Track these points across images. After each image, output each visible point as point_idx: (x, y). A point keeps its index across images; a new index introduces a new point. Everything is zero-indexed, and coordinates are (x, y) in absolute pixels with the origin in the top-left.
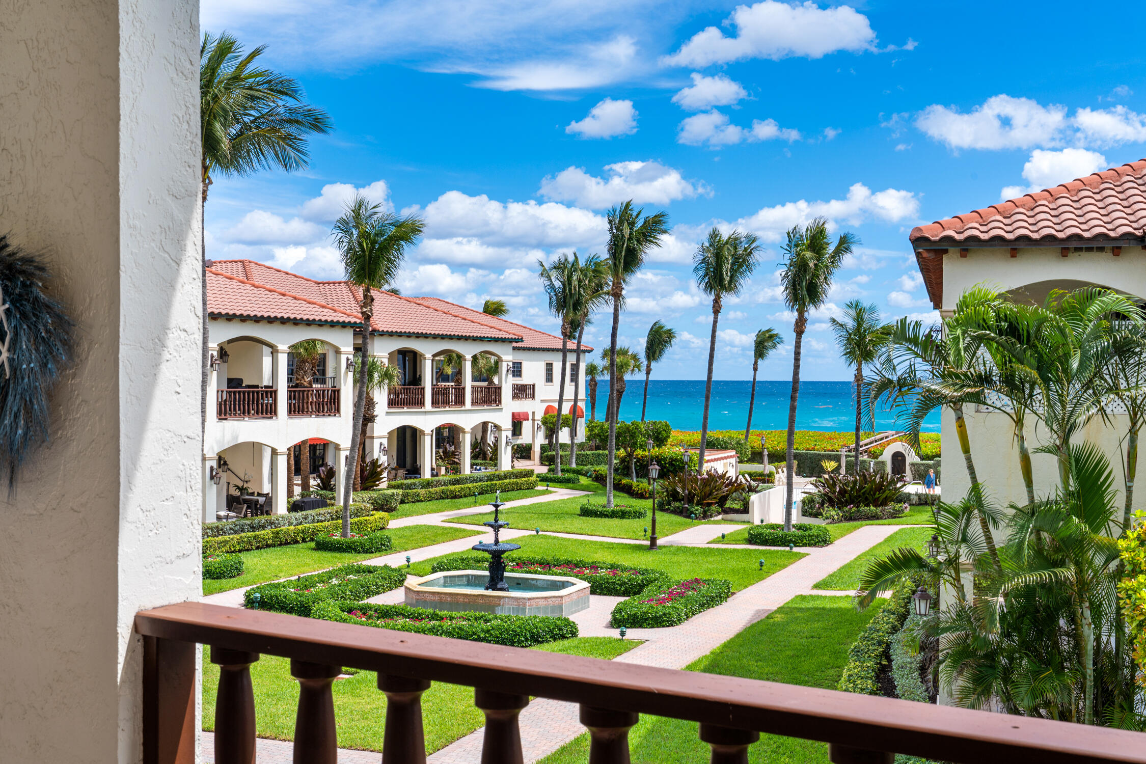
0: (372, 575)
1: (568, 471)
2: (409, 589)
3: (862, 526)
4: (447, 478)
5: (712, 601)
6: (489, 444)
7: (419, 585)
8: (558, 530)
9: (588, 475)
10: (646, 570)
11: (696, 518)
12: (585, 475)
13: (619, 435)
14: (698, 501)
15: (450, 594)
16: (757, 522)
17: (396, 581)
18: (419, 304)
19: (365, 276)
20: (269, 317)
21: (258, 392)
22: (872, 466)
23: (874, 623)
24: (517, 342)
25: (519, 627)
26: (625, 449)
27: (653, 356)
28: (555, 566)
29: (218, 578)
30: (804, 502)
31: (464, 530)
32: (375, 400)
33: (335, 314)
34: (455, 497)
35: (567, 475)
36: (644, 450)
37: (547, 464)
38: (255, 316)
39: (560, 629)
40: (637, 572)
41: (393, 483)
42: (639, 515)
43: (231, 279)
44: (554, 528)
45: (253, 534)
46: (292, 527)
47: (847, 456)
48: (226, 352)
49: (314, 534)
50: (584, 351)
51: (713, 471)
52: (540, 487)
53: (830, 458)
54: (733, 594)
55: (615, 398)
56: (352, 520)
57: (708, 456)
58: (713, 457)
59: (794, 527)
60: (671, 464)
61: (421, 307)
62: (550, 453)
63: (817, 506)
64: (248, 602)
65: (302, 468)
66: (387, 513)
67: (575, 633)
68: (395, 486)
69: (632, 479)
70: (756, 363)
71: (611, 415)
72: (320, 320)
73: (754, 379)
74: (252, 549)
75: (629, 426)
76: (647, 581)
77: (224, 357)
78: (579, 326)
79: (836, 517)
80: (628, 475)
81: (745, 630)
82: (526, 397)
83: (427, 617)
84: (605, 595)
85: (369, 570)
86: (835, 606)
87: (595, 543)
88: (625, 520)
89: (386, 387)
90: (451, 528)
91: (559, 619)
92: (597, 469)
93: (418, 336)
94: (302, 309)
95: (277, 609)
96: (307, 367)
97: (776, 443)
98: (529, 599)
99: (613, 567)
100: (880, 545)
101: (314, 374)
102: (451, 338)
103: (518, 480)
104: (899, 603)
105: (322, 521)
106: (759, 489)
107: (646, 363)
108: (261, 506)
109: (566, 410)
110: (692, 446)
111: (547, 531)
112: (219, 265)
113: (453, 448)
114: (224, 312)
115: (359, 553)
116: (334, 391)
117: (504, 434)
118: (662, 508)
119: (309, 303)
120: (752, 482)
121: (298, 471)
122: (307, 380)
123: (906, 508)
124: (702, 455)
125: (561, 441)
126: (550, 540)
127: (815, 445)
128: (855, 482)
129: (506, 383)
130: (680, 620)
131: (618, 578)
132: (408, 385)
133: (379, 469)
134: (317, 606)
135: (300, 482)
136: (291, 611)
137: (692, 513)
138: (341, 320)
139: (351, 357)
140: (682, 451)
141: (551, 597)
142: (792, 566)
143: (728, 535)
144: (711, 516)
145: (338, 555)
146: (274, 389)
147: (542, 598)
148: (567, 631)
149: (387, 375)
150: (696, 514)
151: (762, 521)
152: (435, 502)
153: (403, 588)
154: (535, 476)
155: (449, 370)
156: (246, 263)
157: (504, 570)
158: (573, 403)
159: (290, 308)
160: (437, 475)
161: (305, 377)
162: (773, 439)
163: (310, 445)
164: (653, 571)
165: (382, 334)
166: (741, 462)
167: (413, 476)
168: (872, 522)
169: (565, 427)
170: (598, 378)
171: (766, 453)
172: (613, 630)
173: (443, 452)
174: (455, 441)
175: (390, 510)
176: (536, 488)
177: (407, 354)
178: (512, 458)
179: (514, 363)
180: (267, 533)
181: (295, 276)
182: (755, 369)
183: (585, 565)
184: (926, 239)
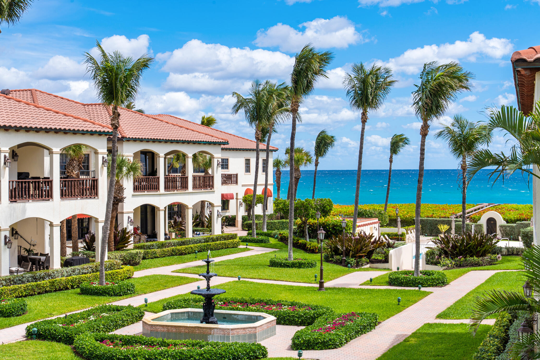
0: (119, 313)
1: (261, 234)
2: (146, 323)
3: (469, 271)
4: (176, 241)
5: (364, 329)
6: (206, 217)
7: (152, 320)
8: (254, 277)
9: (275, 237)
10: (317, 306)
11: (352, 267)
12: (273, 237)
13: (296, 209)
14: (353, 255)
15: (175, 327)
16: (394, 269)
17: (136, 316)
18: (155, 119)
19: (113, 98)
20: (46, 128)
21: (39, 182)
22: (473, 228)
23: (484, 345)
24: (224, 145)
25: (224, 351)
26: (301, 218)
27: (320, 153)
28: (251, 304)
29: (9, 316)
30: (427, 254)
31: (187, 278)
32: (124, 186)
33: (94, 126)
34: (181, 254)
35: (260, 237)
36: (314, 219)
37: (247, 229)
38: (36, 128)
39: (254, 352)
40: (310, 308)
41: (137, 245)
42: (311, 265)
43: (19, 101)
44: (251, 276)
45: (36, 283)
46: (64, 278)
47: (456, 221)
48: (16, 154)
49: (80, 283)
50: (272, 151)
51: (362, 233)
52: (242, 246)
53: (443, 223)
54: (379, 323)
55: (294, 183)
56: (107, 272)
57: (359, 222)
58: (363, 223)
59: (421, 272)
60: (333, 228)
61: (157, 121)
62: (249, 222)
63: (436, 257)
64: (29, 334)
65: (73, 235)
66: (132, 267)
67: (265, 355)
68: (139, 247)
69: (306, 240)
70: (391, 157)
71: (291, 195)
72: (83, 130)
73: (390, 168)
74: (35, 294)
75: (304, 202)
76: (317, 314)
77: (15, 157)
78: (267, 132)
79: (450, 265)
80: (303, 236)
81: (389, 351)
82: (232, 183)
83: (158, 344)
84: (287, 325)
85: (118, 309)
86: (454, 331)
87: (280, 286)
88: (301, 269)
89: (132, 177)
90: (178, 277)
91: (253, 344)
92: (282, 233)
93: (154, 141)
94: (70, 122)
95: (49, 339)
96: (75, 163)
97: (406, 212)
98: (232, 329)
99: (293, 305)
100: (482, 284)
101: (80, 168)
102: (177, 142)
103: (226, 241)
104: (501, 330)
105: (85, 273)
106: (395, 245)
107: (314, 158)
108: (43, 263)
109: (259, 191)
110: (348, 216)
111: (246, 278)
112: (14, 93)
113: (180, 220)
114: (13, 125)
115: (111, 296)
116: (94, 181)
117: (216, 209)
118: (327, 260)
119: (76, 118)
120: (389, 240)
121: (69, 237)
122: (75, 173)
123: (499, 258)
124: (355, 222)
125: (256, 213)
126: (248, 285)
127: (433, 214)
128: (463, 240)
129: (217, 173)
130: (341, 344)
131: (296, 313)
132: (148, 176)
133: (127, 235)
134: (78, 337)
135: (71, 245)
136: (59, 341)
137: (349, 263)
138: (98, 130)
139: (105, 156)
140: (341, 219)
141: (248, 328)
142: (420, 301)
143: (375, 279)
144: (362, 265)
145: (96, 298)
146: (50, 179)
147: (242, 329)
148: (259, 353)
149: (132, 169)
150: (351, 264)
151: (398, 269)
152: (168, 258)
153: (141, 322)
154: (238, 238)
155: (177, 165)
156: (33, 92)
157: (214, 308)
158: (264, 187)
159: (62, 122)
160: (169, 239)
161: (74, 171)
162: (403, 210)
163: (78, 219)
164: (322, 307)
165: (129, 140)
166: (382, 226)
167: (152, 240)
168: (475, 268)
169: (259, 203)
170: (282, 169)
171: (399, 220)
172: (293, 351)
173: (174, 222)
174: (182, 215)
175: (135, 264)
176: (239, 247)
177: (148, 154)
178: (222, 225)
179: (223, 160)
180: (46, 282)
181: (68, 100)
182: (391, 162)
183: (272, 303)
184: (524, 60)
